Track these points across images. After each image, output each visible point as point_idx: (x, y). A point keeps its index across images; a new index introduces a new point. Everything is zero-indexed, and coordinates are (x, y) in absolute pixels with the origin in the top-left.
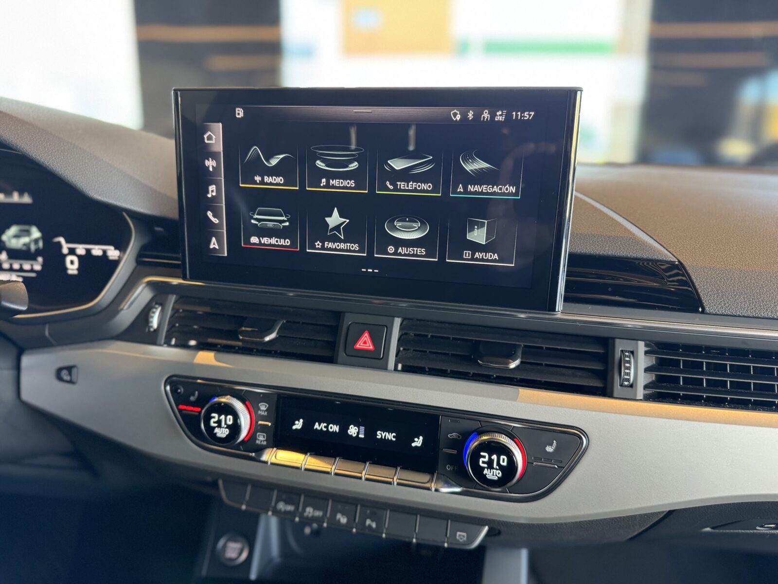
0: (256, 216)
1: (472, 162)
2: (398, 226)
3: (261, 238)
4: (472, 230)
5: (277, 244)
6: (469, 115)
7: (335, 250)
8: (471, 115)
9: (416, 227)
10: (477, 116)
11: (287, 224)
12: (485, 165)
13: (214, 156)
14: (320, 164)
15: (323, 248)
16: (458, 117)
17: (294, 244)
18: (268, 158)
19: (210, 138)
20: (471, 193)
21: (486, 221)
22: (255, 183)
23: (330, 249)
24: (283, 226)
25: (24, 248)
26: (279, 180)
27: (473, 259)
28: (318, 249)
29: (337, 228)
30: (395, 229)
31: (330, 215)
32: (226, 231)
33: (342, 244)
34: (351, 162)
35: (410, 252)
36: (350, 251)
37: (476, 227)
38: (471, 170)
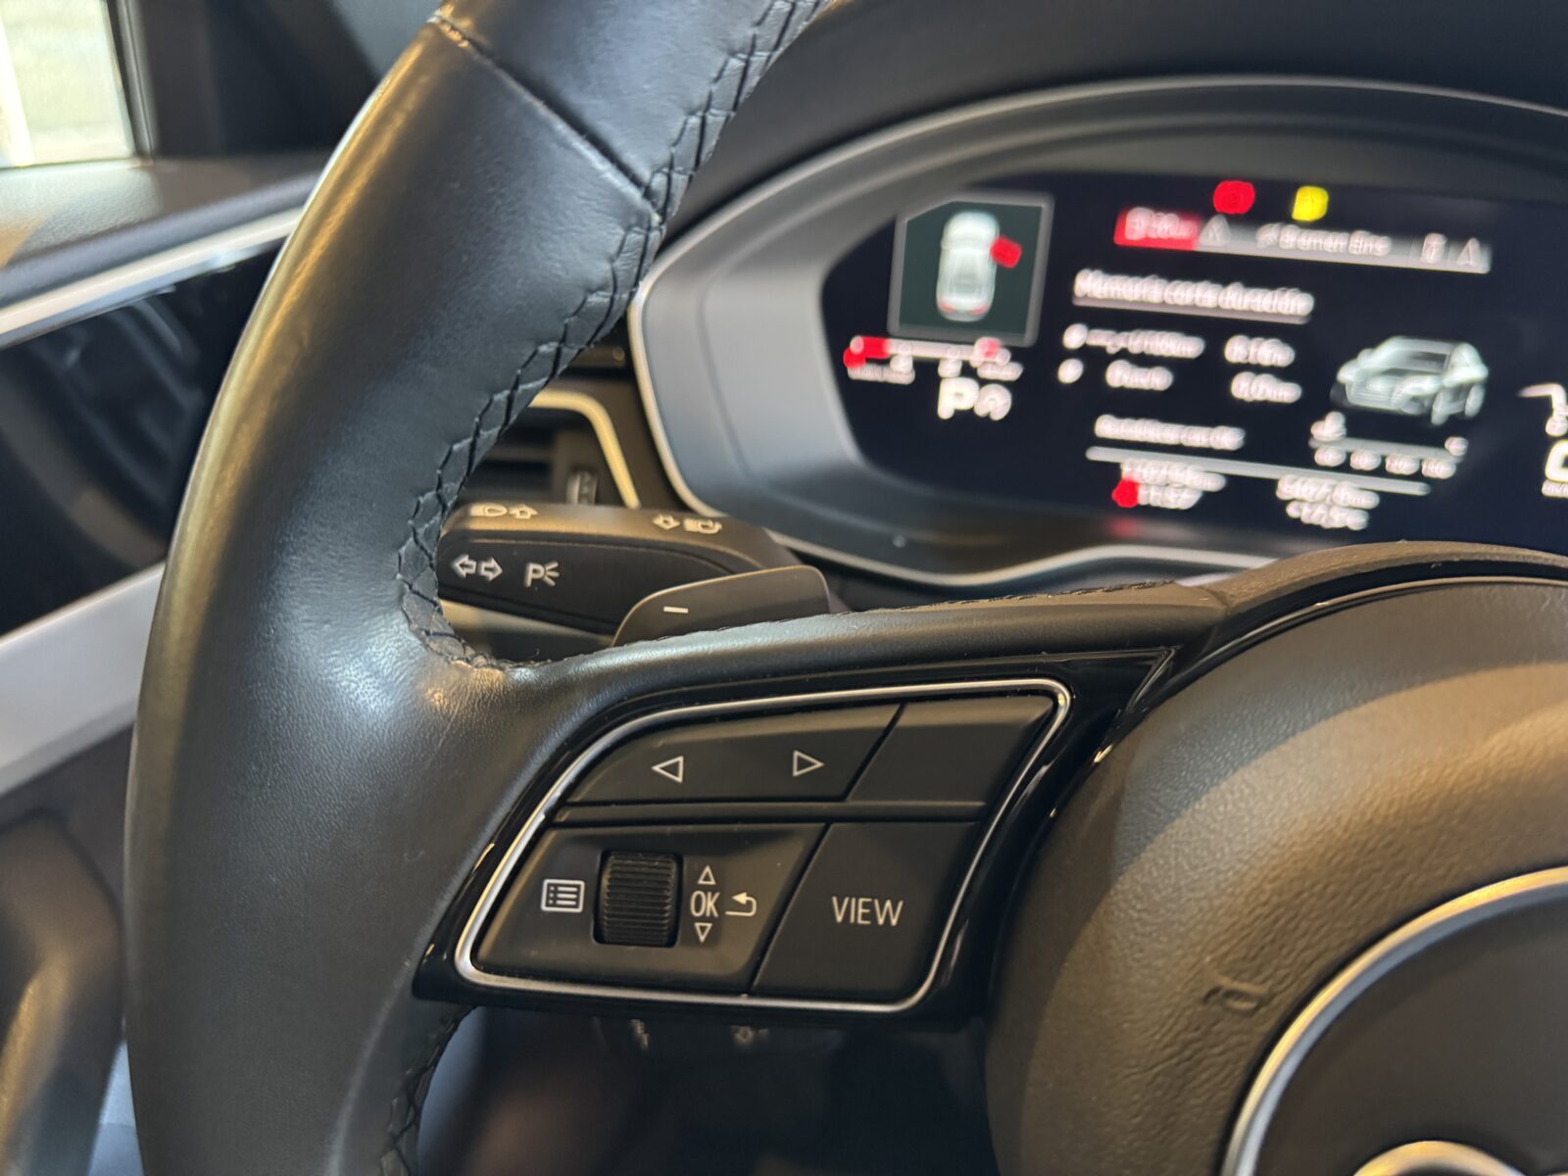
25: (1411, 410)
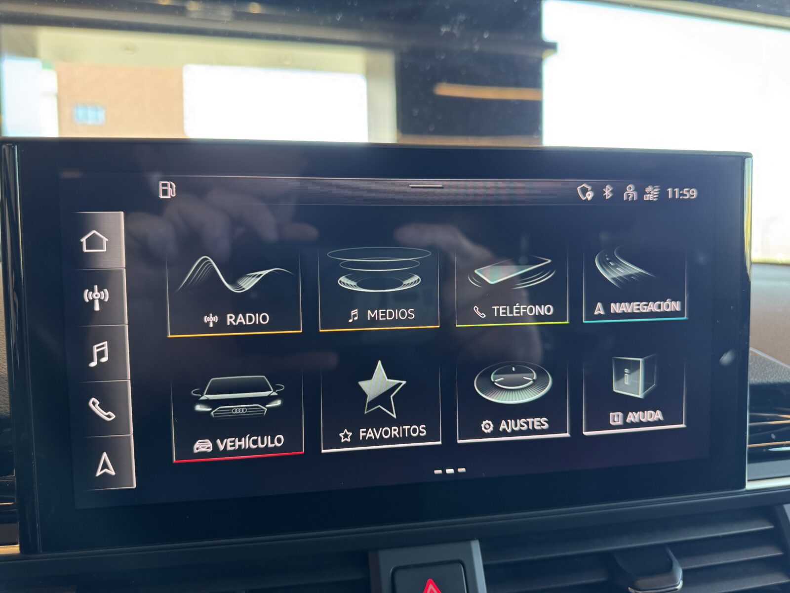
0: (205, 397)
1: (615, 267)
2: (498, 383)
3: (218, 441)
4: (620, 376)
5: (254, 447)
6: (605, 192)
7: (382, 441)
8: (608, 192)
9: (528, 381)
10: (618, 193)
11: (278, 403)
12: (633, 269)
13: (102, 279)
14: (345, 282)
15: (355, 441)
16: (590, 196)
18: (235, 277)
20: (617, 316)
21: (641, 360)
22: (206, 328)
23: (371, 442)
24: (268, 408)
26: (261, 318)
27: (626, 425)
28: (346, 445)
30: (493, 388)
31: (369, 376)
32: (134, 434)
33: (393, 428)
34: (407, 275)
35: (522, 426)
36: (411, 439)
37: (627, 371)
38: (614, 279)
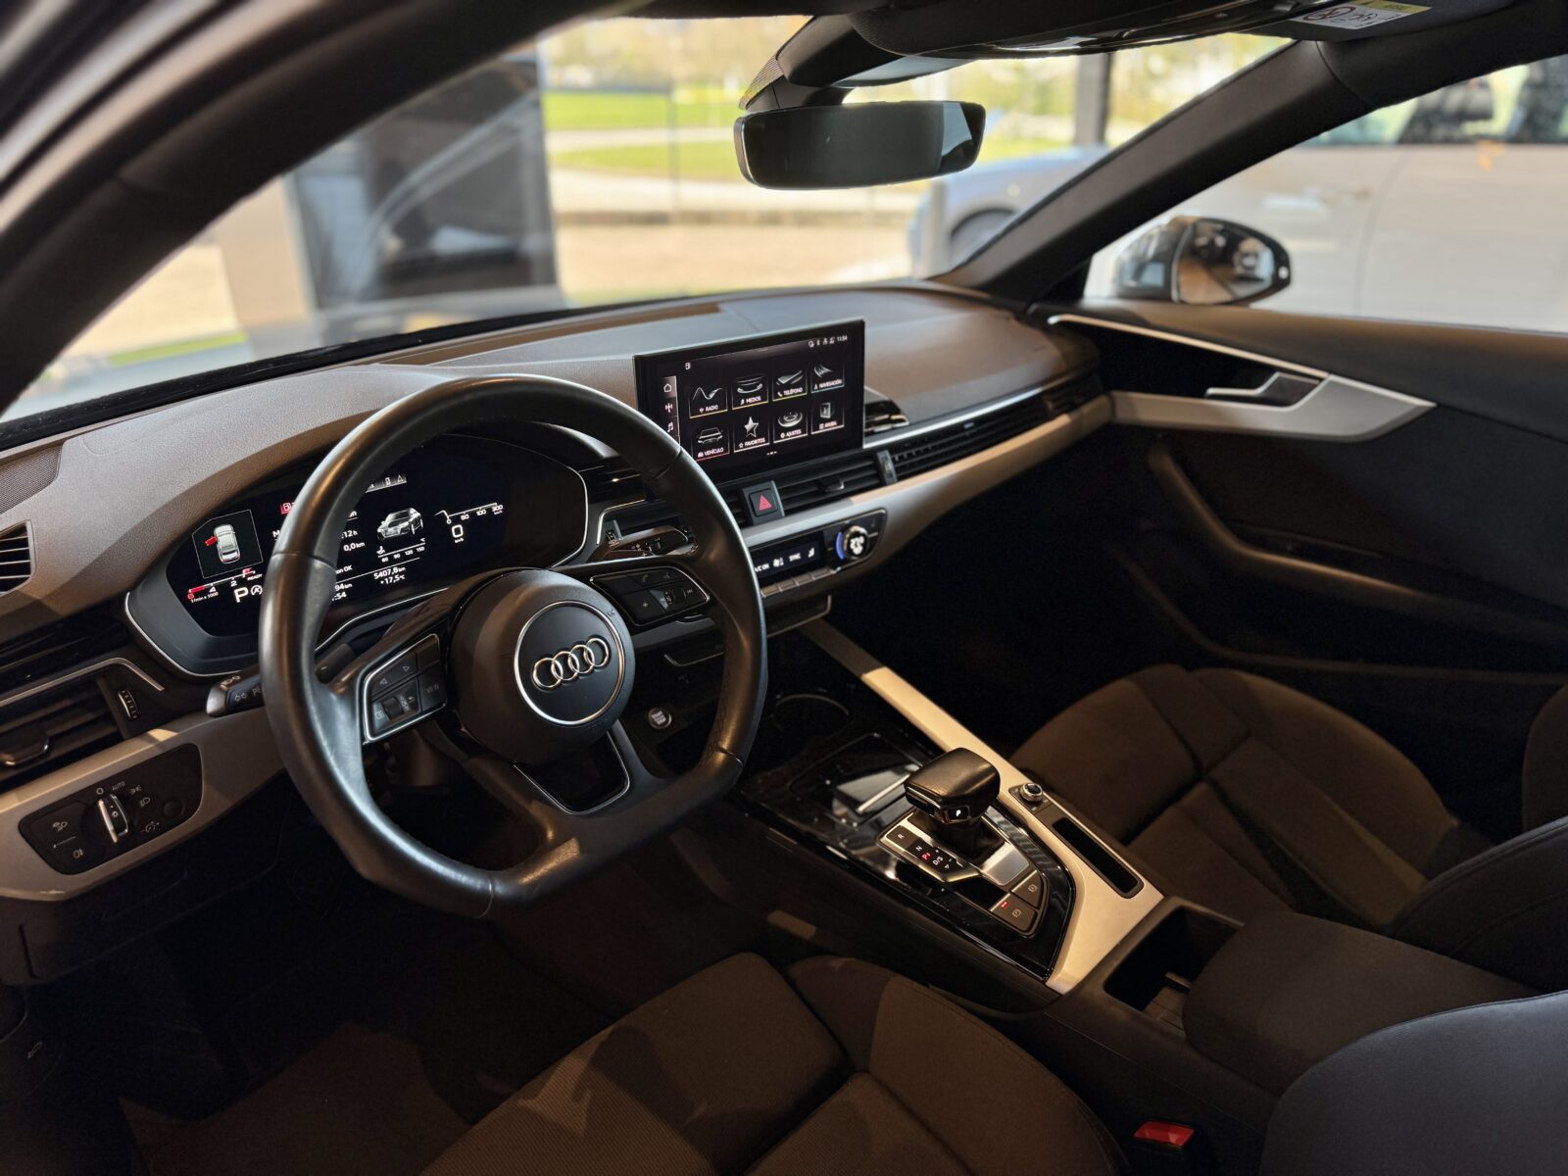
0: (701, 437)
1: (821, 370)
2: (786, 419)
3: (705, 452)
4: (823, 410)
5: (715, 453)
6: (817, 343)
7: (751, 445)
9: (795, 417)
10: (821, 343)
11: (721, 437)
12: (827, 370)
13: (671, 401)
14: (740, 390)
15: (744, 447)
16: (813, 345)
17: (725, 451)
18: (708, 395)
19: (668, 388)
20: (821, 388)
21: (829, 404)
22: (700, 413)
23: (749, 446)
24: (719, 439)
25: (404, 534)
26: (716, 407)
28: (741, 448)
29: (752, 431)
30: (784, 422)
31: (747, 423)
33: (754, 441)
34: (758, 384)
35: (792, 434)
36: (760, 444)
37: (825, 408)
38: (821, 375)
